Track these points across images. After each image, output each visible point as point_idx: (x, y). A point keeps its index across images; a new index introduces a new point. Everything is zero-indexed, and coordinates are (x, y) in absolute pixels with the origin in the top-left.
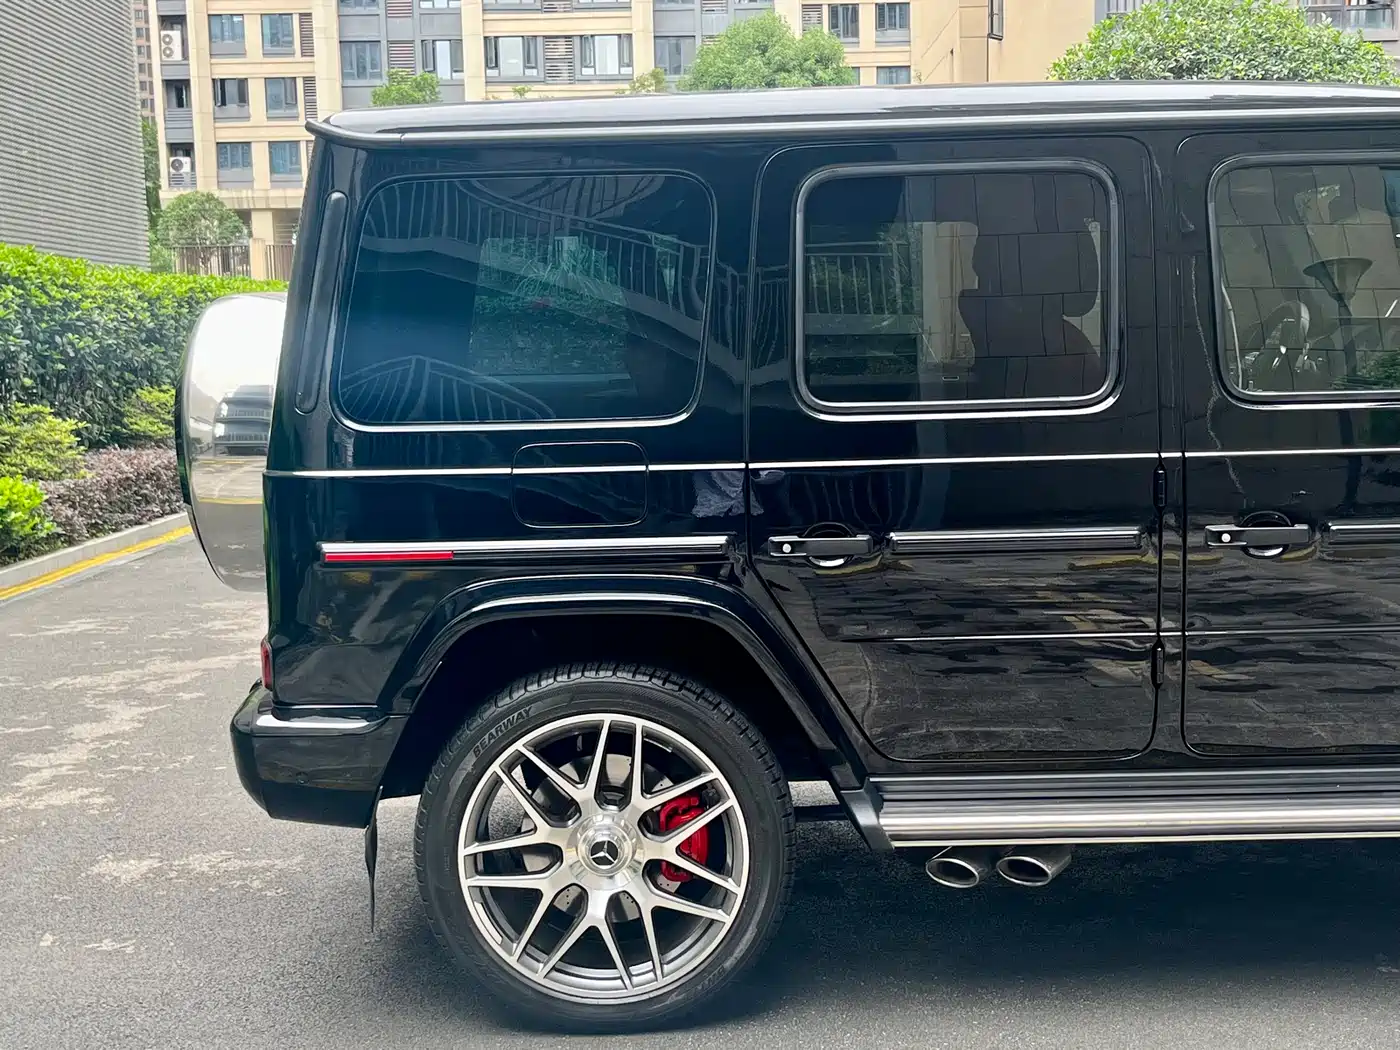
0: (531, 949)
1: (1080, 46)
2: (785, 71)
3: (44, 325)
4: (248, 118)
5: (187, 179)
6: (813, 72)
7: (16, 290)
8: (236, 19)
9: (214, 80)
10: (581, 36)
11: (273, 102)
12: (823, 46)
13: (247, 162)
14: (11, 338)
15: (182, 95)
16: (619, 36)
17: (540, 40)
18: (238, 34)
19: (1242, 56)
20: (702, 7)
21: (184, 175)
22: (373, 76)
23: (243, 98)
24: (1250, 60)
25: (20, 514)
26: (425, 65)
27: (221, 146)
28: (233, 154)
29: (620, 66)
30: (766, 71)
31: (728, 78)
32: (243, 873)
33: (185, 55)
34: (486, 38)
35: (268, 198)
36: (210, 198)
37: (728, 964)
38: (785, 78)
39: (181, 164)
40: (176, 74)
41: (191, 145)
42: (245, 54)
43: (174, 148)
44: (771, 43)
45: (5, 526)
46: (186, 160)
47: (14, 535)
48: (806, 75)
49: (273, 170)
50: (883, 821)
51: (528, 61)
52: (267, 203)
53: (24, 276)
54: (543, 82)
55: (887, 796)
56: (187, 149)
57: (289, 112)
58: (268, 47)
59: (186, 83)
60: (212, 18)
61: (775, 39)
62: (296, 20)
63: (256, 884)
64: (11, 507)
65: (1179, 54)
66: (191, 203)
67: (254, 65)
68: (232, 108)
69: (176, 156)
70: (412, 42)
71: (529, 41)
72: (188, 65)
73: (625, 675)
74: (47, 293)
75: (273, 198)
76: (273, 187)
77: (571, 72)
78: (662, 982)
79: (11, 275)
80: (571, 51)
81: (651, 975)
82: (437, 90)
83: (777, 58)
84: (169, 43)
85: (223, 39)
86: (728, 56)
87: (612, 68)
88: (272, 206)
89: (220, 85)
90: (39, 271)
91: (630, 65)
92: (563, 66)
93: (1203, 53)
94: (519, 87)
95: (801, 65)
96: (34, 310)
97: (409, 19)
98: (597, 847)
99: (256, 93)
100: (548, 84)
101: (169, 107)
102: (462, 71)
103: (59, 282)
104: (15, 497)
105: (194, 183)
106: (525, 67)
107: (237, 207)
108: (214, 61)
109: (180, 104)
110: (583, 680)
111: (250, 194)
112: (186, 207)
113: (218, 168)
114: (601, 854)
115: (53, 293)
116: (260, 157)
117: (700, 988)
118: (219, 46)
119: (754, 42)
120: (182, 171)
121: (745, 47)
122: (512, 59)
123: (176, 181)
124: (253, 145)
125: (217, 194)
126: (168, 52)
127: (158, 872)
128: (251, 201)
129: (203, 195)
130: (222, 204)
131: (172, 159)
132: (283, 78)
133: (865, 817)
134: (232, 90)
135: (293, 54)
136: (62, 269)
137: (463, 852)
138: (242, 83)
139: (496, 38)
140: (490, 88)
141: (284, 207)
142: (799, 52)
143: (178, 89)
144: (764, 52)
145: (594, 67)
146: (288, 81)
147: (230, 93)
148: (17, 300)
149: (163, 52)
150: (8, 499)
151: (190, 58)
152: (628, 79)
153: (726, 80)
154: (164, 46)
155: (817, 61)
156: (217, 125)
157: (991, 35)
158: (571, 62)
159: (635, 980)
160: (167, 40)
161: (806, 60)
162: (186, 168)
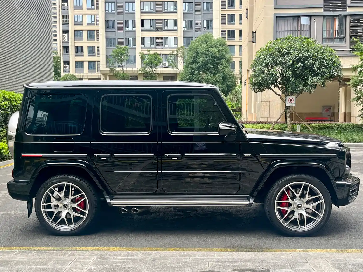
0: (53, 221)
1: (263, 47)
2: (212, 47)
3: (15, 109)
4: (83, 56)
5: (68, 70)
6: (219, 48)
7: (9, 102)
8: (81, 31)
9: (75, 46)
10: (165, 37)
11: (89, 52)
12: (221, 41)
13: (83, 67)
14: (7, 112)
15: (67, 50)
16: (174, 37)
17: (155, 38)
18: (81, 35)
19: (298, 51)
20: (195, 31)
21: (67, 69)
22: (114, 46)
23: (82, 51)
24: (300, 52)
25: (4, 150)
26: (126, 43)
27: (76, 62)
28: (79, 65)
29: (174, 45)
30: (207, 47)
31: (198, 49)
32: (20, 214)
33: (68, 40)
34: (141, 37)
35: (87, 75)
36: (73, 75)
37: (85, 225)
38: (211, 49)
39: (66, 66)
40: (66, 45)
41: (69, 62)
42: (83, 40)
43: (65, 63)
44: (208, 41)
45: (1, 153)
46: (68, 66)
47: (3, 155)
48: (217, 48)
49: (89, 69)
50: (111, 202)
51: (152, 43)
52: (87, 77)
53: (11, 99)
54: (155, 48)
55: (115, 198)
56: (68, 63)
57: (93, 54)
58: (89, 39)
59: (68, 47)
60: (75, 31)
61: (210, 40)
62: (96, 32)
63: (21, 216)
64: (3, 149)
65: (283, 51)
66: (68, 76)
67: (85, 43)
68: (79, 53)
69: (65, 65)
70: (123, 38)
71: (152, 38)
72: (69, 42)
73: (69, 176)
74: (17, 102)
75: (89, 75)
76: (89, 73)
77: (162, 46)
78: (74, 228)
79: (8, 98)
80: (162, 41)
81: (73, 226)
82: (128, 50)
83: (210, 44)
84: (64, 37)
85: (78, 36)
86: (198, 43)
87: (172, 45)
88: (88, 77)
89: (77, 48)
90: (15, 97)
91: (177, 44)
92: (160, 45)
93: (289, 50)
94: (149, 49)
95: (216, 46)
96: (13, 106)
97: (123, 33)
98: (64, 205)
99: (85, 50)
100: (157, 49)
101: (64, 53)
102: (135, 45)
103: (20, 100)
104: (4, 147)
105: (69, 71)
106: (151, 45)
107: (80, 77)
108: (75, 42)
109: (67, 52)
110: (62, 177)
111: (83, 74)
112: (67, 77)
113: (75, 68)
114: (65, 206)
115: (18, 102)
116: (86, 65)
117: (80, 229)
118: (77, 38)
119: (205, 40)
120: (66, 69)
121: (203, 41)
122: (148, 42)
123: (65, 71)
124: (84, 62)
125: (75, 74)
126: (64, 39)
127: (5, 214)
128: (83, 76)
129: (71, 75)
130: (75, 77)
131: (64, 65)
132: (92, 46)
133: (108, 201)
134: (79, 49)
135: (95, 40)
136: (20, 97)
137: (42, 205)
138: (82, 47)
139: (144, 37)
140: (142, 50)
141: (91, 77)
142: (216, 43)
143: (66, 49)
144: (207, 42)
145: (168, 45)
146: (93, 47)
147: (79, 50)
148: (9, 104)
149: (63, 39)
150: (2, 147)
151: (70, 41)
152: (176, 48)
153: (197, 49)
154: (63, 38)
155: (220, 45)
156: (76, 57)
157: (253, 42)
158: (162, 43)
159: (70, 227)
160: (64, 36)
161: (217, 45)
162: (68, 68)
